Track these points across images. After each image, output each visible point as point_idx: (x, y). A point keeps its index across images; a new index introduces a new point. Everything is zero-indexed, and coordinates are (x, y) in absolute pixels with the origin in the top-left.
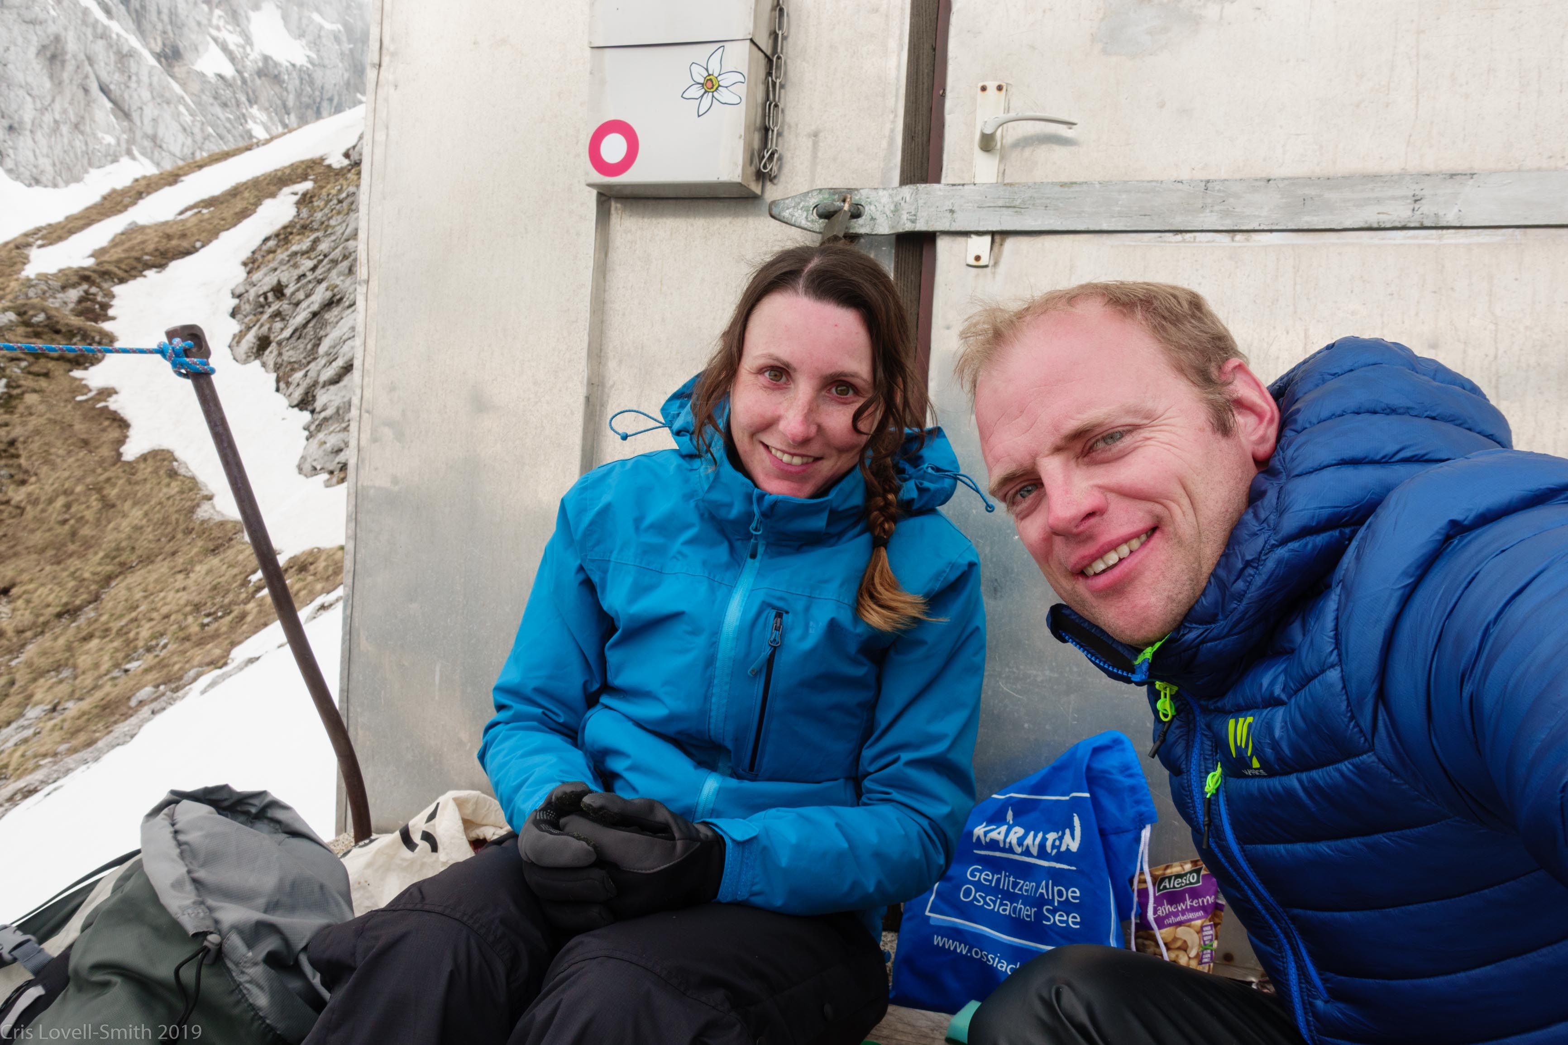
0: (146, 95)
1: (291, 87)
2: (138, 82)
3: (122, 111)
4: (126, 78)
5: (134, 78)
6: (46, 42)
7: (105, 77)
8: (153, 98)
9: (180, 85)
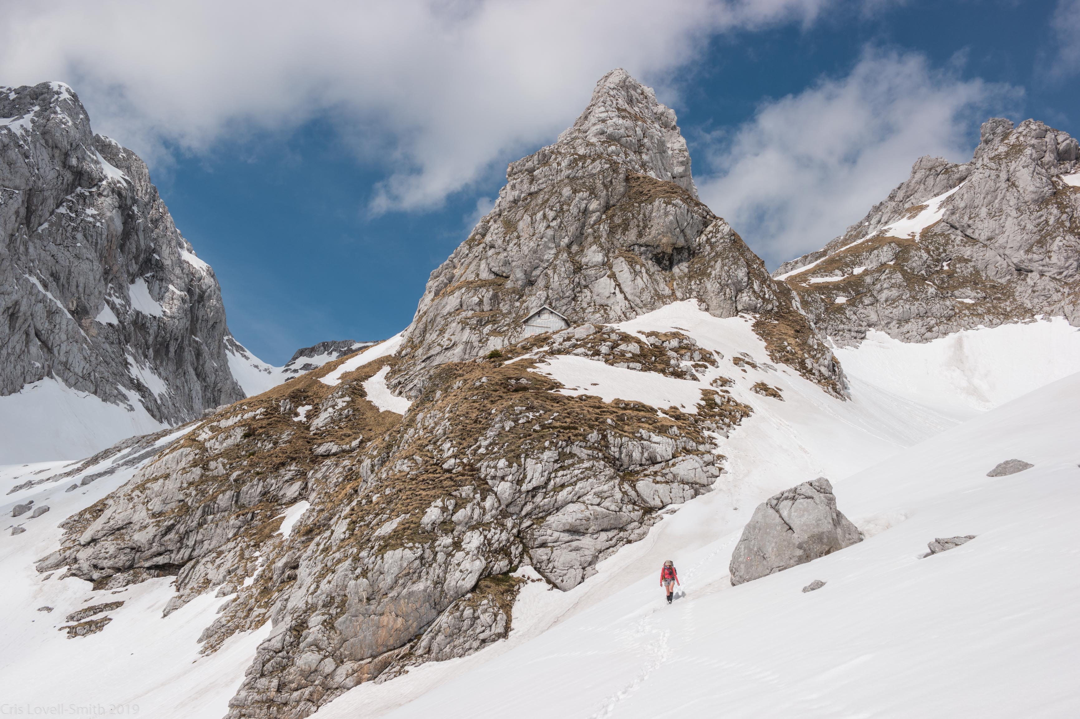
0: (64, 337)
1: (151, 331)
2: (60, 329)
3: (46, 346)
4: (53, 326)
5: (57, 326)
6: (10, 305)
7: (40, 327)
8: (68, 339)
9: (85, 331)
